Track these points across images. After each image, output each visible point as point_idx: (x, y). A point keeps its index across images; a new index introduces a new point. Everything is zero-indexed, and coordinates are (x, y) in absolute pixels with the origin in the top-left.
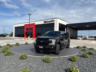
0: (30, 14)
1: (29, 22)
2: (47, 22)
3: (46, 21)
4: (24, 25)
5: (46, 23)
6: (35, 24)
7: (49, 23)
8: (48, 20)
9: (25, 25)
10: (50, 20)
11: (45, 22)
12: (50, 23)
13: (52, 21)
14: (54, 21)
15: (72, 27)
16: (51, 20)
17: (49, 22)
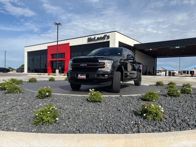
0: (59, 24)
1: (57, 41)
2: (94, 39)
3: (93, 37)
4: (46, 48)
5: (93, 42)
6: (70, 45)
7: (98, 42)
8: (97, 37)
9: (48, 47)
10: (99, 36)
11: (89, 40)
12: (101, 41)
13: (104, 38)
14: (108, 37)
15: (146, 50)
16: (102, 36)
17: (98, 39)
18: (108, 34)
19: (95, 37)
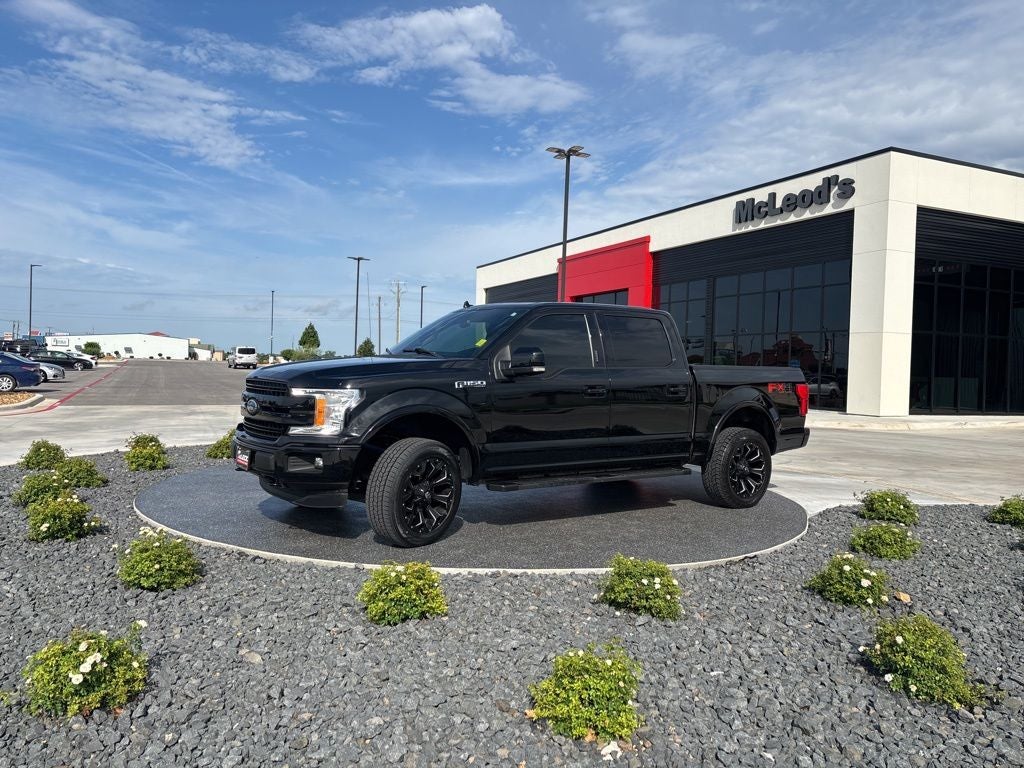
2: (768, 208)
9: (561, 261)
11: (746, 211)
13: (820, 196)
14: (847, 189)
16: (813, 182)
17: (791, 203)
18: (843, 173)
19: (773, 196)
